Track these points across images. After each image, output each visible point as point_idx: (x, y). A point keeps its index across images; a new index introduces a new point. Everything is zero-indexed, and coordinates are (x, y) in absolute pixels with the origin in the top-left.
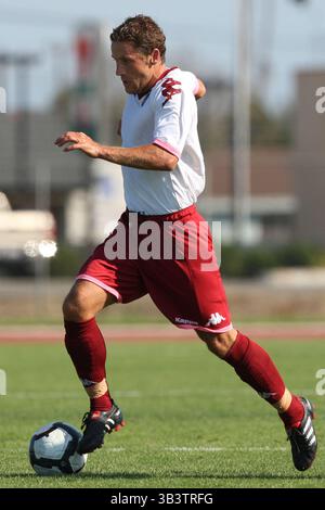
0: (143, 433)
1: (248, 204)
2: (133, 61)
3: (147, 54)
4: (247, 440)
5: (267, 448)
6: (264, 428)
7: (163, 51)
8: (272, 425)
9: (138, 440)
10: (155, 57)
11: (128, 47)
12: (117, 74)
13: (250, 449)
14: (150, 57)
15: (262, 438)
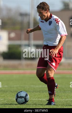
0: (8, 95)
1: (33, 42)
2: (42, 13)
3: (45, 11)
4: (32, 97)
5: (37, 99)
6: (36, 94)
7: (49, 10)
8: (38, 94)
9: (7, 97)
10: (47, 11)
11: (41, 10)
12: (39, 16)
13: (33, 99)
14: (46, 12)
15: (35, 97)
